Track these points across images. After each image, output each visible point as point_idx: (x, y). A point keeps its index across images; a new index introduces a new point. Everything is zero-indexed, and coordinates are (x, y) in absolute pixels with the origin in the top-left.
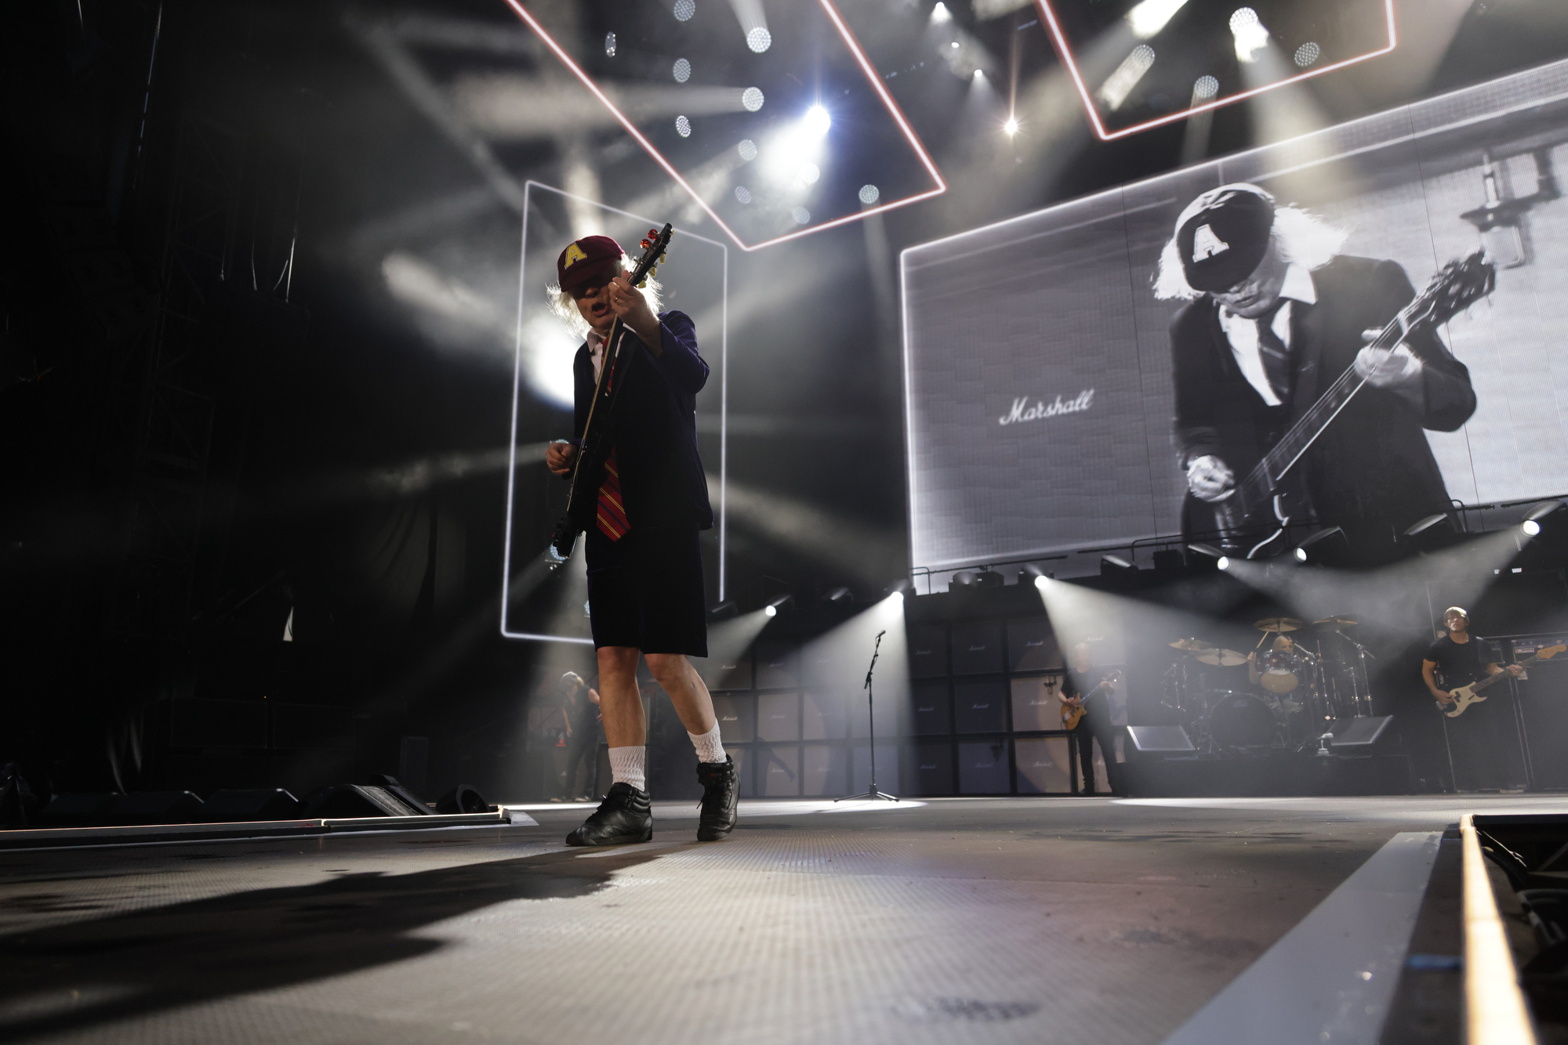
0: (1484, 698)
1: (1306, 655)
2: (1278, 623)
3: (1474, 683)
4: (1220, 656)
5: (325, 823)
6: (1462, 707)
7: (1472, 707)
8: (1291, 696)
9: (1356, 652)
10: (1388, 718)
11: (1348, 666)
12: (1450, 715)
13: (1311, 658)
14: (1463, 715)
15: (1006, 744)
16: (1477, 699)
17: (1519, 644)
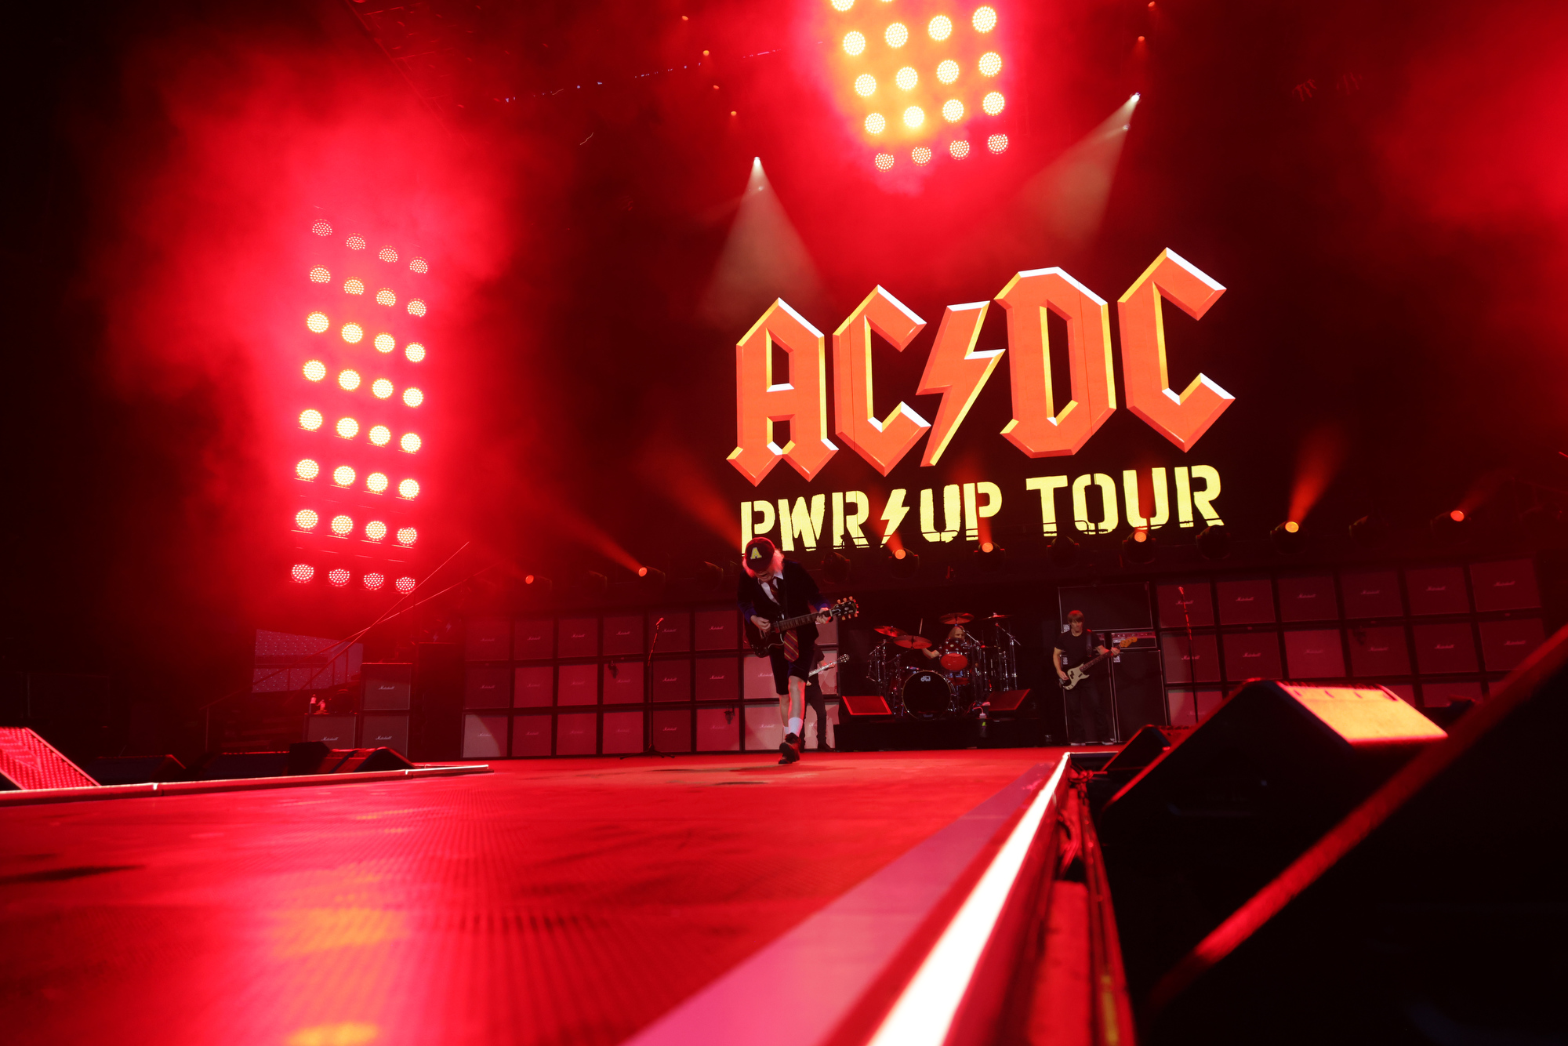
0: (1087, 676)
1: (973, 642)
2: (956, 617)
3: (1082, 665)
4: (913, 641)
5: (409, 772)
6: (1074, 683)
7: (1081, 681)
8: (961, 672)
9: (1008, 640)
10: (1028, 691)
11: (1002, 651)
12: (1067, 688)
13: (977, 644)
14: (1075, 688)
15: (737, 710)
16: (1084, 677)
17: (1116, 636)
